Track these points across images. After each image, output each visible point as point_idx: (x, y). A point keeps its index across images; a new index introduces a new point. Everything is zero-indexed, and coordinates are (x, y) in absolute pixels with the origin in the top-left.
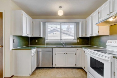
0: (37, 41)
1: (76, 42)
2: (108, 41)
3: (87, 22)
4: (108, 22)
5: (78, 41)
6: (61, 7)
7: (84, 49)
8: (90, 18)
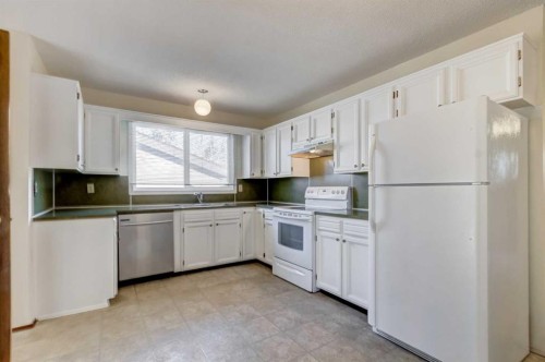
0: (91, 188)
1: (235, 192)
2: (309, 189)
3: (265, 141)
4: (308, 153)
5: (241, 188)
6: (204, 91)
7: (261, 210)
8: (274, 132)
